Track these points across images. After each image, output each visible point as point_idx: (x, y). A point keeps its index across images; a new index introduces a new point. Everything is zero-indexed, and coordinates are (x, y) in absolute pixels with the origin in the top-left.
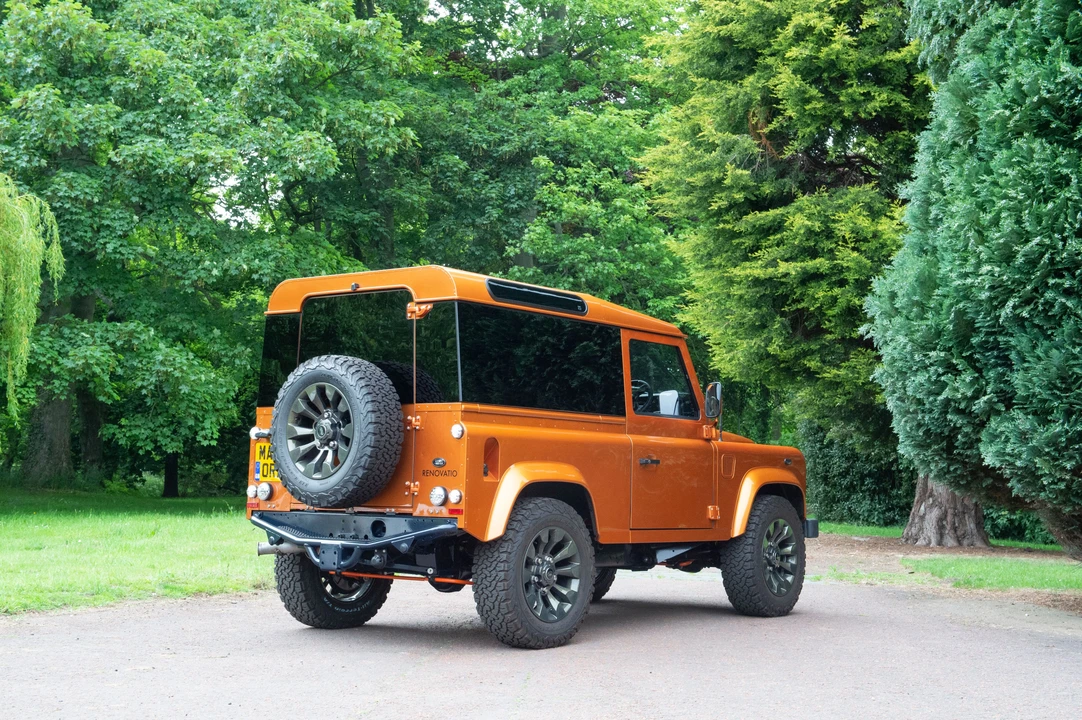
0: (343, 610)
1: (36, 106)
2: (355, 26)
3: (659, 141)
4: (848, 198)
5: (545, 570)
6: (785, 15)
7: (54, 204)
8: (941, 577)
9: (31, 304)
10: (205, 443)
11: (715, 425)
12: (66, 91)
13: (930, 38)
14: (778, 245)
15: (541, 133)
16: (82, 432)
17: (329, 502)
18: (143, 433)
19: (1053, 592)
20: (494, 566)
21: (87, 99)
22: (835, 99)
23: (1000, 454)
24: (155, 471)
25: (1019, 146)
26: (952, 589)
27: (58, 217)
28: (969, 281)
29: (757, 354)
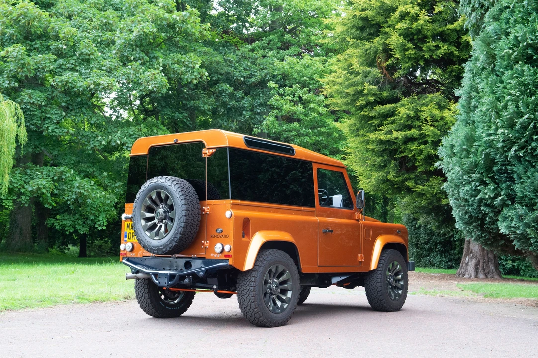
0: (170, 308)
1: (13, 55)
2: (176, 16)
3: (331, 72)
4: (427, 100)
5: (274, 286)
6: (394, 7)
7: (22, 106)
8: (477, 293)
9: (11, 156)
10: (100, 228)
11: (361, 212)
12: (28, 48)
13: (470, 15)
14: (392, 123)
15: (271, 71)
16: (37, 224)
17: (162, 252)
18: (68, 223)
19: (536, 299)
20: (248, 284)
21: (40, 52)
22: (421, 49)
23: (509, 227)
24: (74, 244)
25: (517, 69)
26: (484, 299)
27: (24, 113)
28: (492, 138)
29: (382, 180)
